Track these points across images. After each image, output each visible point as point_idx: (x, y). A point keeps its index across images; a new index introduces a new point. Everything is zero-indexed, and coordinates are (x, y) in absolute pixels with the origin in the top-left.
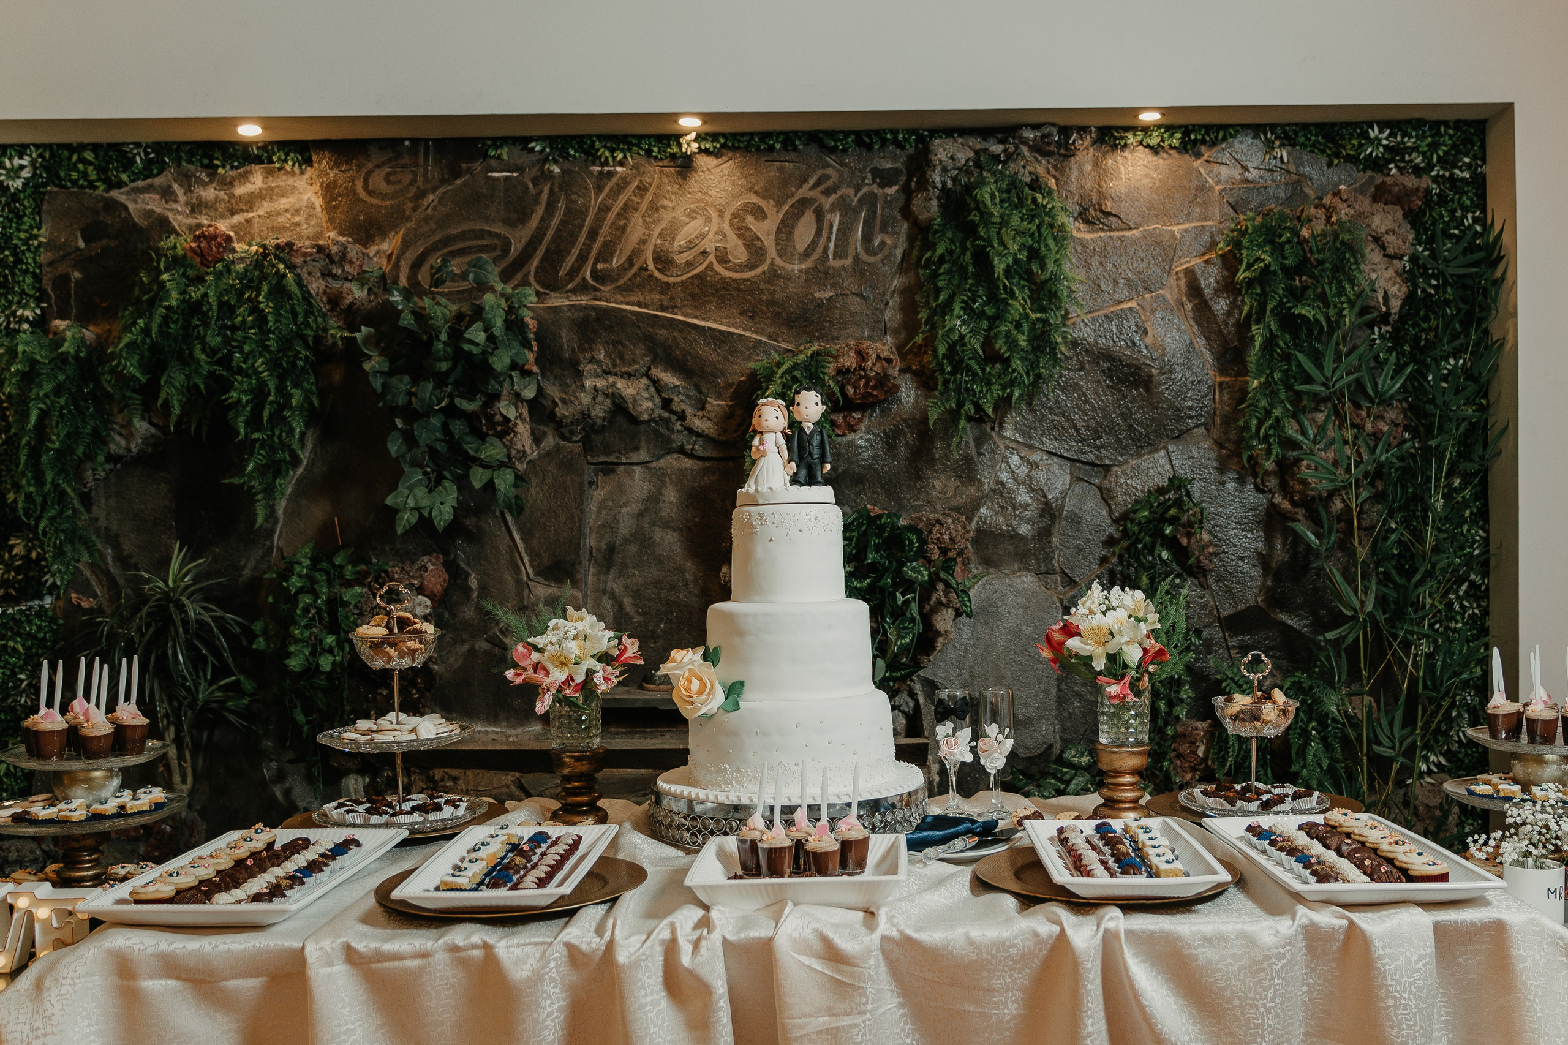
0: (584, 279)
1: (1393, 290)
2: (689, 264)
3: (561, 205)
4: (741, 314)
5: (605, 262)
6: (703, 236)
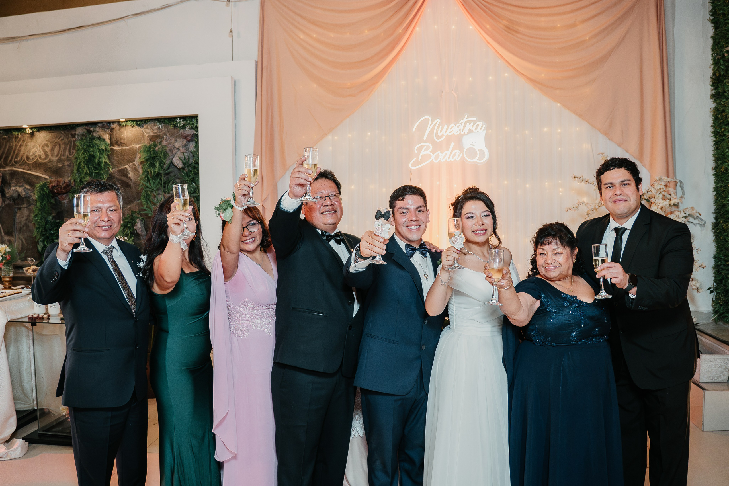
0: (13, 163)
1: (178, 162)
2: (33, 159)
3: (8, 145)
4: (44, 170)
5: (17, 158)
6: (36, 152)
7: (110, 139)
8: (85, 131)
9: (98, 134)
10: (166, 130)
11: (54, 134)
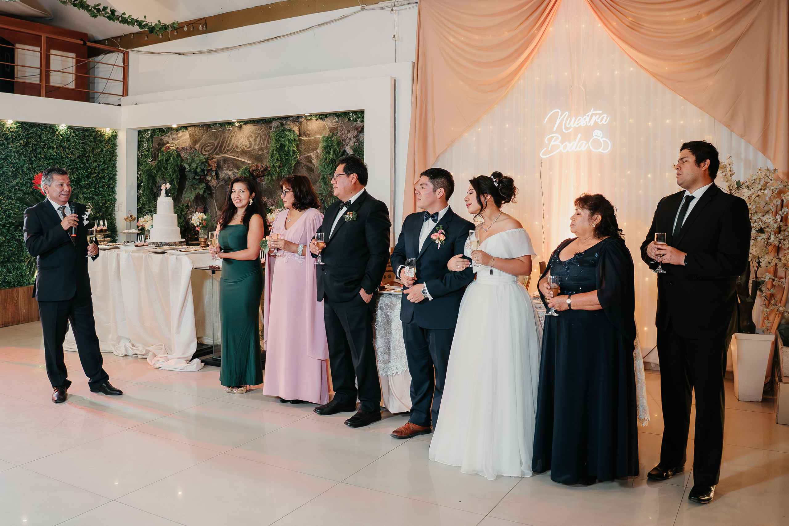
0: (225, 151)
2: (240, 147)
3: (222, 136)
4: (248, 157)
5: (228, 147)
6: (243, 142)
7: (299, 130)
8: (280, 124)
9: (289, 126)
10: (342, 123)
11: (257, 127)
